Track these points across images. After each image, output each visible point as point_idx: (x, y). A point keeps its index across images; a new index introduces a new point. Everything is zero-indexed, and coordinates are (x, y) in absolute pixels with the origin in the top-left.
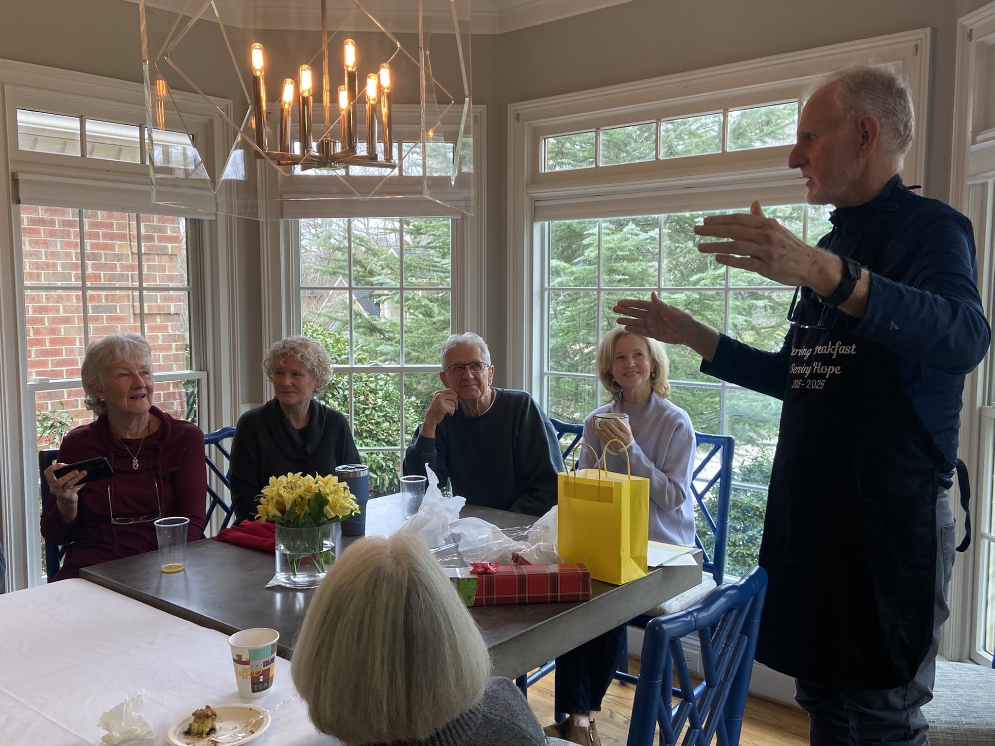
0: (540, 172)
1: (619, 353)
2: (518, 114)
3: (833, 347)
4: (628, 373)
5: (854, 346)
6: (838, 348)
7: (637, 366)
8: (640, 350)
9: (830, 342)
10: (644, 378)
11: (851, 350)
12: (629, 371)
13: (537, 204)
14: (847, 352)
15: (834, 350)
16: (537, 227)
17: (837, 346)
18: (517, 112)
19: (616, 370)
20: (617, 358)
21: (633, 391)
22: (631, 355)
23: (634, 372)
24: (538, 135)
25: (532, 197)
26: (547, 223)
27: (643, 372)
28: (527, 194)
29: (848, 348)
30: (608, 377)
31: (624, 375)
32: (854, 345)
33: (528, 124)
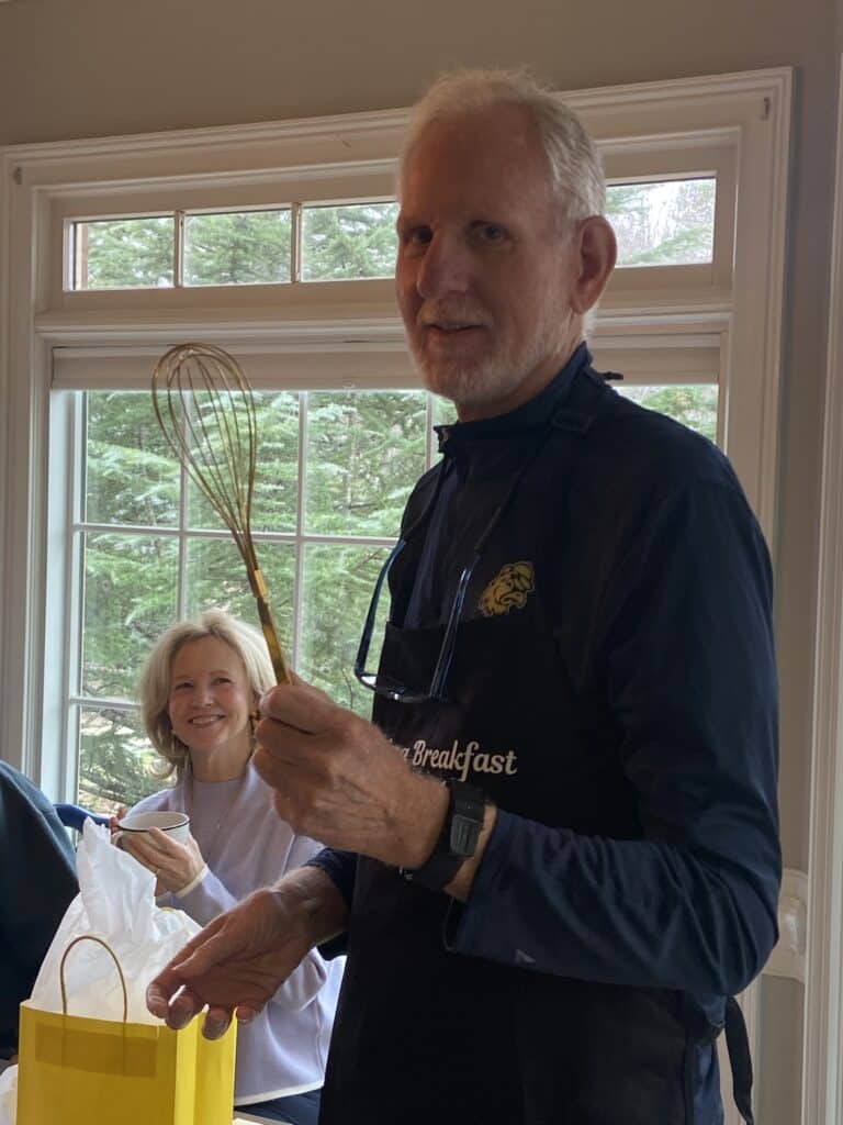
0: (65, 289)
1: (180, 677)
2: (19, 170)
3: (461, 755)
4: (196, 718)
5: (511, 756)
6: (472, 758)
7: (218, 704)
8: (223, 672)
9: (456, 743)
10: (233, 728)
11: (504, 764)
12: (201, 713)
13: (58, 353)
14: (495, 769)
15: (461, 761)
16: (58, 401)
17: (468, 754)
18: (16, 165)
19: (176, 710)
20: (178, 687)
21: (211, 759)
22: (204, 684)
23: (210, 716)
24: (59, 214)
25: (46, 341)
26: (79, 394)
27: (231, 716)
28: (36, 332)
29: (498, 760)
30: (161, 725)
31: (191, 721)
32: (511, 753)
33: (40, 191)
